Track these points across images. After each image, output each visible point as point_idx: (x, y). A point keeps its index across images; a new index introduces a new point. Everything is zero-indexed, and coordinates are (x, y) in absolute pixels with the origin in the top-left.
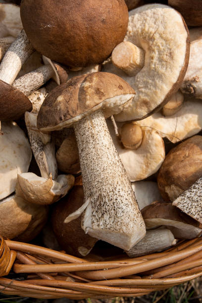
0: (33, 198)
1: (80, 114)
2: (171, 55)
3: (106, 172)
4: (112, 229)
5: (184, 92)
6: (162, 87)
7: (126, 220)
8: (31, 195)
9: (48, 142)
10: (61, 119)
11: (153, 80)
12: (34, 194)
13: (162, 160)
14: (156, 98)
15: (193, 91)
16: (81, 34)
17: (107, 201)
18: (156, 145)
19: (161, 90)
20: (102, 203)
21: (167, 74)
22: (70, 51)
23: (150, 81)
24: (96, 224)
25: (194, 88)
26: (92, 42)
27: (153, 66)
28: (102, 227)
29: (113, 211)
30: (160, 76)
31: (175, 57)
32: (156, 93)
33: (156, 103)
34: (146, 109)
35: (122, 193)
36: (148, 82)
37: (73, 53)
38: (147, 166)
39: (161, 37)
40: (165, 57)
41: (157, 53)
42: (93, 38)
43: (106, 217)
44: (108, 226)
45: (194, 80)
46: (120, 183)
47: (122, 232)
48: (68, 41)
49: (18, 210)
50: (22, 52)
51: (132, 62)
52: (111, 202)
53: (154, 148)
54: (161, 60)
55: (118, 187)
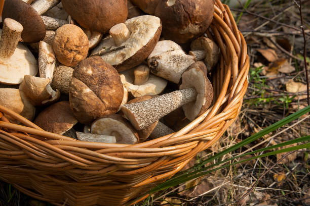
0: (33, 89)
2: (147, 31)
6: (136, 46)
8: (32, 86)
11: (132, 43)
12: (34, 85)
15: (156, 65)
16: (95, 4)
19: (135, 48)
21: (141, 39)
23: (130, 44)
25: (157, 63)
27: (134, 36)
30: (136, 41)
31: (149, 32)
32: (130, 49)
33: (129, 55)
34: (122, 58)
37: (86, 15)
39: (144, 23)
40: (143, 32)
41: (139, 30)
42: (102, 10)
45: (158, 58)
48: (86, 5)
51: (121, 32)
54: (139, 33)
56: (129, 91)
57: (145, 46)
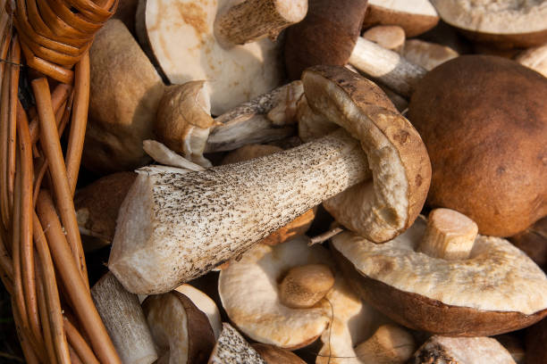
0: (172, 102)
1: (360, 109)
2: (487, 287)
3: (258, 189)
4: (157, 207)
5: (417, 354)
6: (428, 282)
7: (178, 231)
8: (177, 98)
9: (272, 122)
10: (340, 81)
11: (432, 271)
12: (180, 101)
13: (280, 344)
14: (404, 279)
17: (207, 194)
18: (305, 326)
19: (422, 282)
20: (201, 186)
21: (454, 286)
22: (435, 130)
23: (428, 267)
24: (160, 179)
26: (460, 161)
27: (456, 266)
28: (156, 190)
29: (191, 205)
30: (445, 276)
31: (488, 293)
32: (414, 275)
33: (395, 280)
34: (378, 271)
35: (226, 221)
36: (424, 265)
37: (433, 135)
38: (260, 322)
39: (509, 273)
40: (480, 280)
41: (480, 269)
43: (178, 195)
44: (161, 200)
46: (244, 216)
47: (155, 225)
49: (140, 92)
50: (403, 73)
51: (448, 234)
52: (206, 201)
53: (298, 323)
55: (235, 213)
56: (324, 339)
57: (441, 305)
